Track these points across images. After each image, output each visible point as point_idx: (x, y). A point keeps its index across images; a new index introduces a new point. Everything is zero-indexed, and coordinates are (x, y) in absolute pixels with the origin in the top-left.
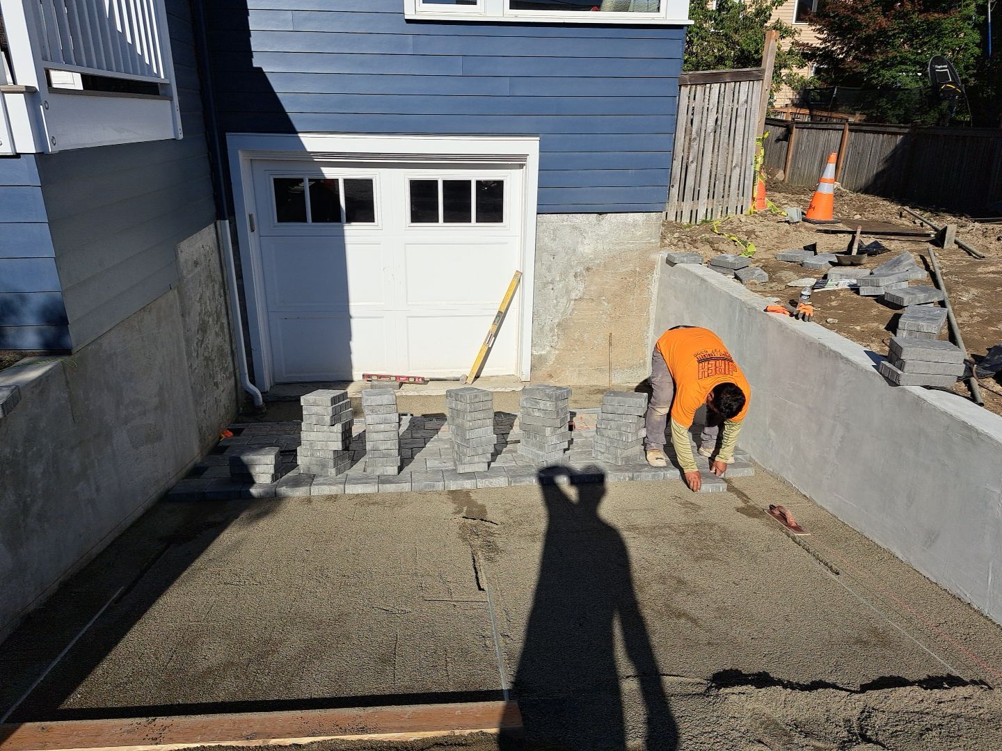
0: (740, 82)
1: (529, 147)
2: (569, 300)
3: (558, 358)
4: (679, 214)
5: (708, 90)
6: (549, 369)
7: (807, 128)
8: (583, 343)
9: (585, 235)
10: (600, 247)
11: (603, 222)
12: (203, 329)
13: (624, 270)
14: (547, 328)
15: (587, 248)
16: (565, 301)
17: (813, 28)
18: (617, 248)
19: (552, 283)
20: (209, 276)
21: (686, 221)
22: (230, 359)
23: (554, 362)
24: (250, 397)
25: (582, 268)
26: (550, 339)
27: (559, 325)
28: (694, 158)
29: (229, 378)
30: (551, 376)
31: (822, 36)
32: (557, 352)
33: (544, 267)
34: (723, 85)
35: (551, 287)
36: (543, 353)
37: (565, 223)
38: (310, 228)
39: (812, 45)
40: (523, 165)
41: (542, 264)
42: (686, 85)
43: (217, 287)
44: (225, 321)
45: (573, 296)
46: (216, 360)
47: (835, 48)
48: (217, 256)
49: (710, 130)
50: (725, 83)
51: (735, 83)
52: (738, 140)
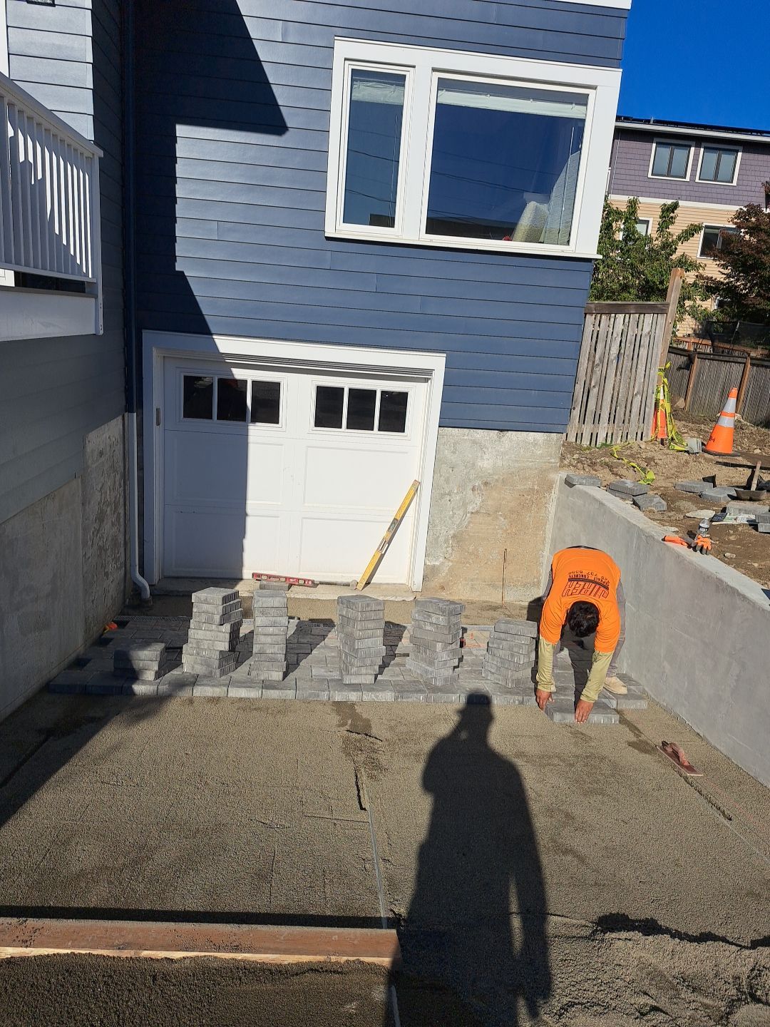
0: (644, 314)
1: (436, 363)
2: (465, 513)
3: (451, 570)
4: (579, 435)
5: (612, 320)
6: (442, 581)
7: (709, 359)
8: (477, 556)
9: (486, 450)
10: (500, 463)
11: (503, 439)
12: (101, 518)
13: (522, 487)
14: (442, 539)
15: (486, 463)
16: (462, 514)
17: (718, 263)
18: (516, 465)
19: (449, 494)
20: (112, 467)
21: (586, 443)
22: (122, 550)
23: (447, 574)
24: (137, 590)
25: (480, 483)
26: (444, 550)
27: (454, 536)
28: (596, 383)
29: (118, 569)
30: (443, 588)
31: (726, 271)
32: (450, 564)
33: (442, 478)
34: (627, 316)
35: (448, 498)
36: (437, 563)
37: (466, 437)
38: (214, 425)
39: (716, 279)
40: (428, 379)
41: (441, 476)
42: (592, 314)
43: (118, 477)
44: (122, 511)
45: (470, 508)
46: (110, 550)
47: (738, 284)
48: (122, 446)
49: (613, 357)
50: (630, 314)
51: (640, 314)
52: (641, 369)
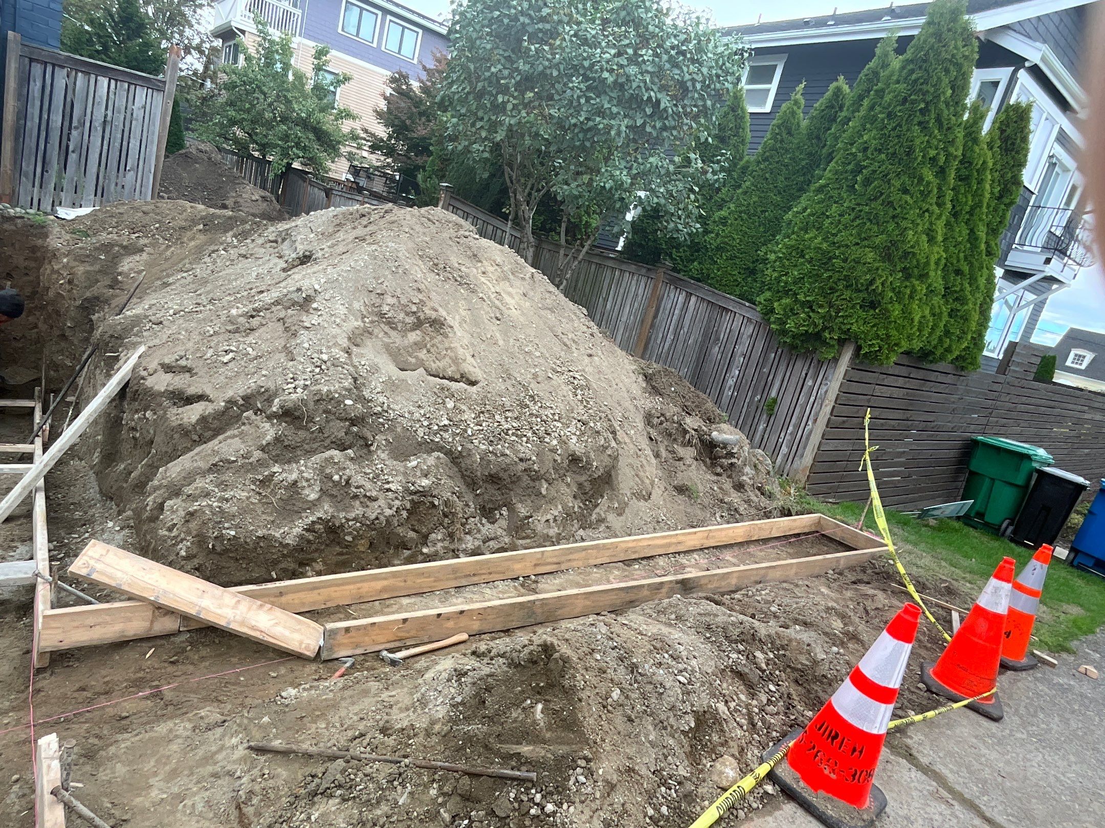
0: (136, 85)
5: (92, 80)
28: (75, 149)
34: (113, 82)
49: (98, 124)
50: (116, 80)
51: (130, 84)
52: (134, 144)
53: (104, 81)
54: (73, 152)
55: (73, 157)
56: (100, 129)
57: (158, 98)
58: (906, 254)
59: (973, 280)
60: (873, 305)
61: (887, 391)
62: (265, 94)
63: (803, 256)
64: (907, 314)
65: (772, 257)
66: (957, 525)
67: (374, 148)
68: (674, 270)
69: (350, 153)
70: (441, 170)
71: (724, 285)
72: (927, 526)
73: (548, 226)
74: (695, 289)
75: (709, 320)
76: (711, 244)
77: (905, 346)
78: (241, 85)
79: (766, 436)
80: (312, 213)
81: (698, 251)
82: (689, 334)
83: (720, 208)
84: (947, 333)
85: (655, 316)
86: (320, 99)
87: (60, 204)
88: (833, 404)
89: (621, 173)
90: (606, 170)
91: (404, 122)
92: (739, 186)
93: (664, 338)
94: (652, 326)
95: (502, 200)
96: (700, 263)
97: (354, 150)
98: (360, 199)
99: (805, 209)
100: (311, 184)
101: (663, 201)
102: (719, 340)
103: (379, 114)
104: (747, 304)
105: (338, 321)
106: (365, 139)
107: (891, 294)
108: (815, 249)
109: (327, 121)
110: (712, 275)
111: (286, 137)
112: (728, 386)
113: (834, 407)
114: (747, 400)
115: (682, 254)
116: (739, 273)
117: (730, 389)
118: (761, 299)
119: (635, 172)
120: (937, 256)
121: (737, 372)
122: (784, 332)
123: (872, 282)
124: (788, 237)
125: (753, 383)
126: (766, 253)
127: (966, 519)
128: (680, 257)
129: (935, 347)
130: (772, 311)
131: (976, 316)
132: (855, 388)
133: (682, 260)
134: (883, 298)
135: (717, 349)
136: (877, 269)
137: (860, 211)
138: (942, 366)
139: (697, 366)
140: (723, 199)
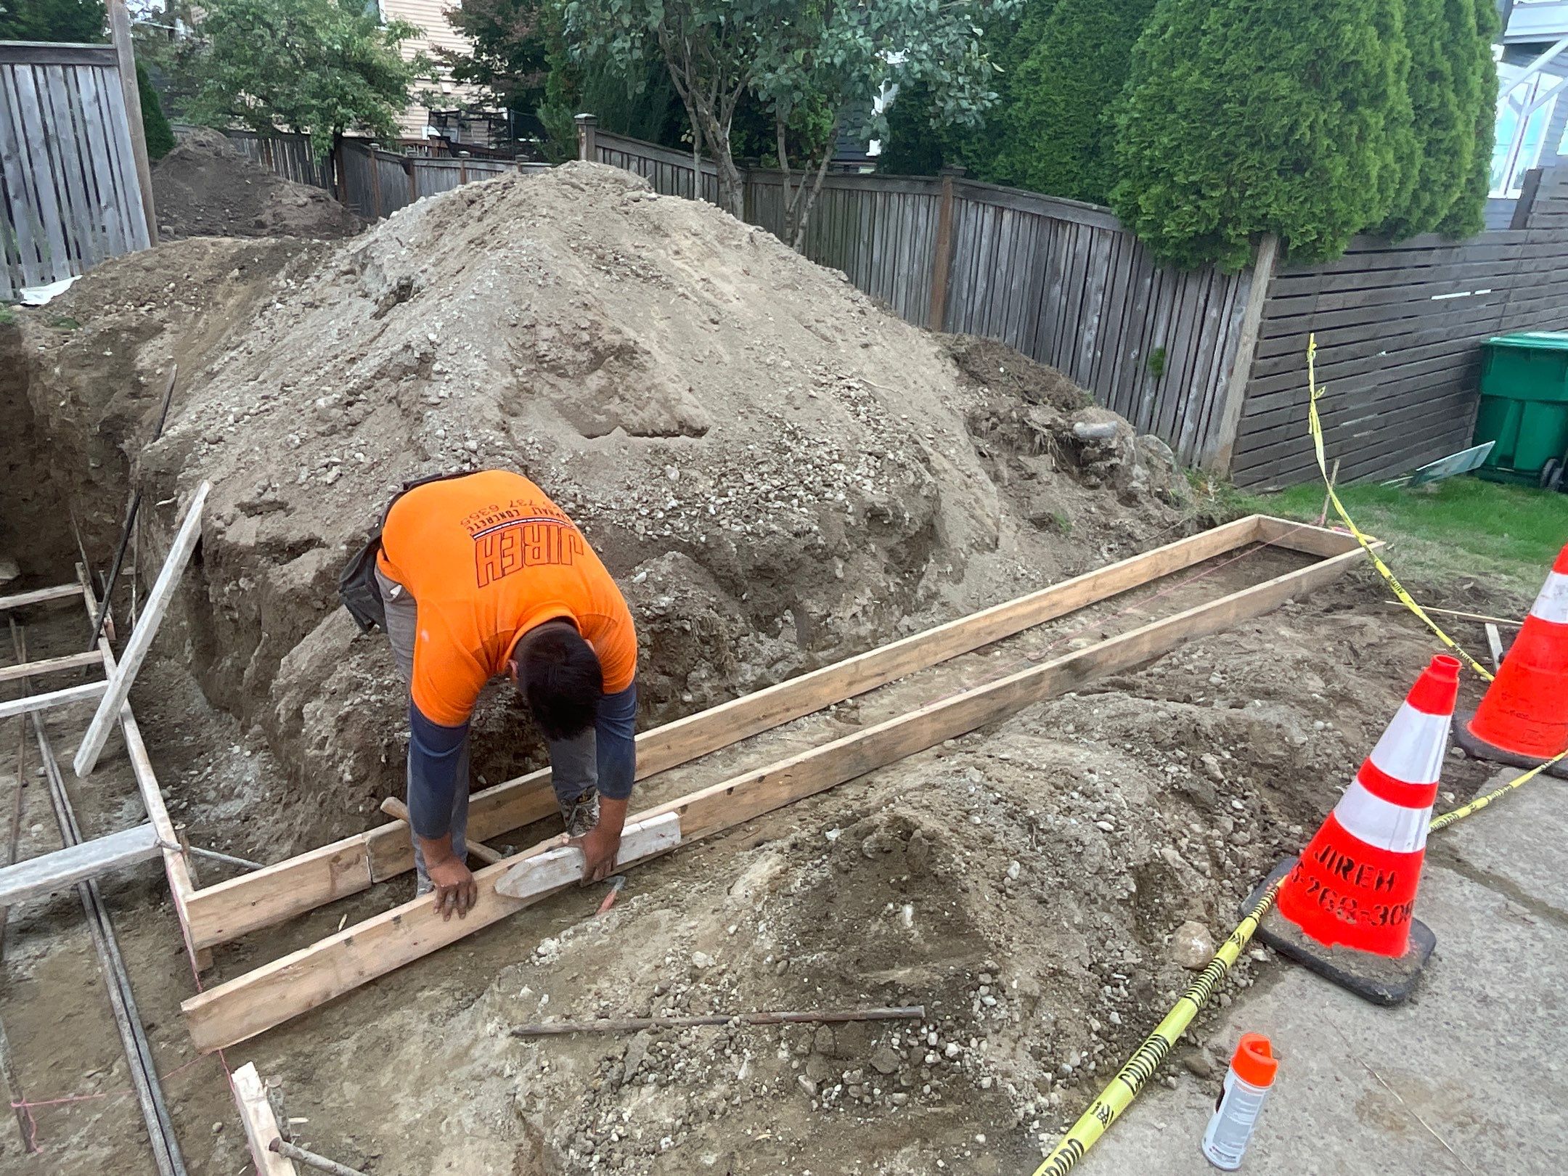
0: (74, 66)
4: (19, 283)
5: (8, 74)
28: (18, 191)
34: (39, 68)
49: (37, 143)
50: (43, 65)
51: (64, 66)
52: (100, 161)
53: (24, 71)
54: (16, 197)
55: (17, 205)
56: (43, 152)
57: (112, 77)
58: (1345, 66)
59: (1460, 83)
60: (1299, 167)
61: (1337, 301)
62: (269, 26)
63: (1172, 109)
64: (1357, 169)
65: (1122, 120)
66: (1471, 483)
67: (460, 75)
68: (970, 174)
69: (425, 93)
70: (570, 91)
71: (1050, 185)
72: (1423, 495)
73: (755, 146)
74: (1008, 199)
75: (1039, 244)
76: (1019, 120)
77: (1360, 221)
78: (230, 20)
79: (1157, 411)
80: (394, 214)
81: (1001, 135)
82: (1011, 272)
83: (1025, 55)
84: (1425, 184)
85: (952, 256)
86: (356, 14)
87: (23, 284)
88: (1254, 339)
89: (855, 34)
90: (831, 35)
91: (492, 21)
92: (1050, 11)
93: (973, 289)
94: (950, 272)
95: (676, 119)
96: (1008, 155)
97: (430, 87)
98: (459, 165)
99: (1164, 29)
100: (379, 157)
101: (928, 66)
102: (1059, 274)
103: (454, 18)
104: (1095, 207)
105: (477, 384)
106: (440, 64)
107: (1326, 142)
108: (1191, 92)
109: (377, 47)
110: (1031, 171)
111: (321, 92)
112: (1085, 341)
113: (1257, 345)
114: (1119, 360)
115: (977, 146)
116: (1074, 158)
117: (1088, 347)
118: (1115, 194)
119: (875, 26)
120: (1396, 58)
121: (1096, 320)
122: (1160, 242)
123: (1292, 129)
124: (1144, 81)
125: (1125, 330)
126: (1112, 117)
127: (1485, 473)
128: (974, 151)
129: (1408, 211)
130: (1137, 209)
131: (1470, 145)
132: (1287, 307)
133: (978, 156)
134: (1314, 153)
135: (1058, 288)
136: (1299, 104)
137: (1258, 10)
138: (1422, 239)
139: (1031, 322)
140: (1026, 40)
